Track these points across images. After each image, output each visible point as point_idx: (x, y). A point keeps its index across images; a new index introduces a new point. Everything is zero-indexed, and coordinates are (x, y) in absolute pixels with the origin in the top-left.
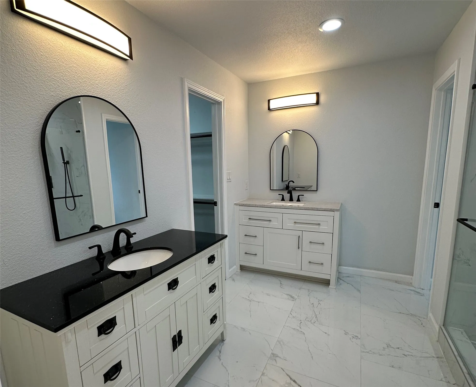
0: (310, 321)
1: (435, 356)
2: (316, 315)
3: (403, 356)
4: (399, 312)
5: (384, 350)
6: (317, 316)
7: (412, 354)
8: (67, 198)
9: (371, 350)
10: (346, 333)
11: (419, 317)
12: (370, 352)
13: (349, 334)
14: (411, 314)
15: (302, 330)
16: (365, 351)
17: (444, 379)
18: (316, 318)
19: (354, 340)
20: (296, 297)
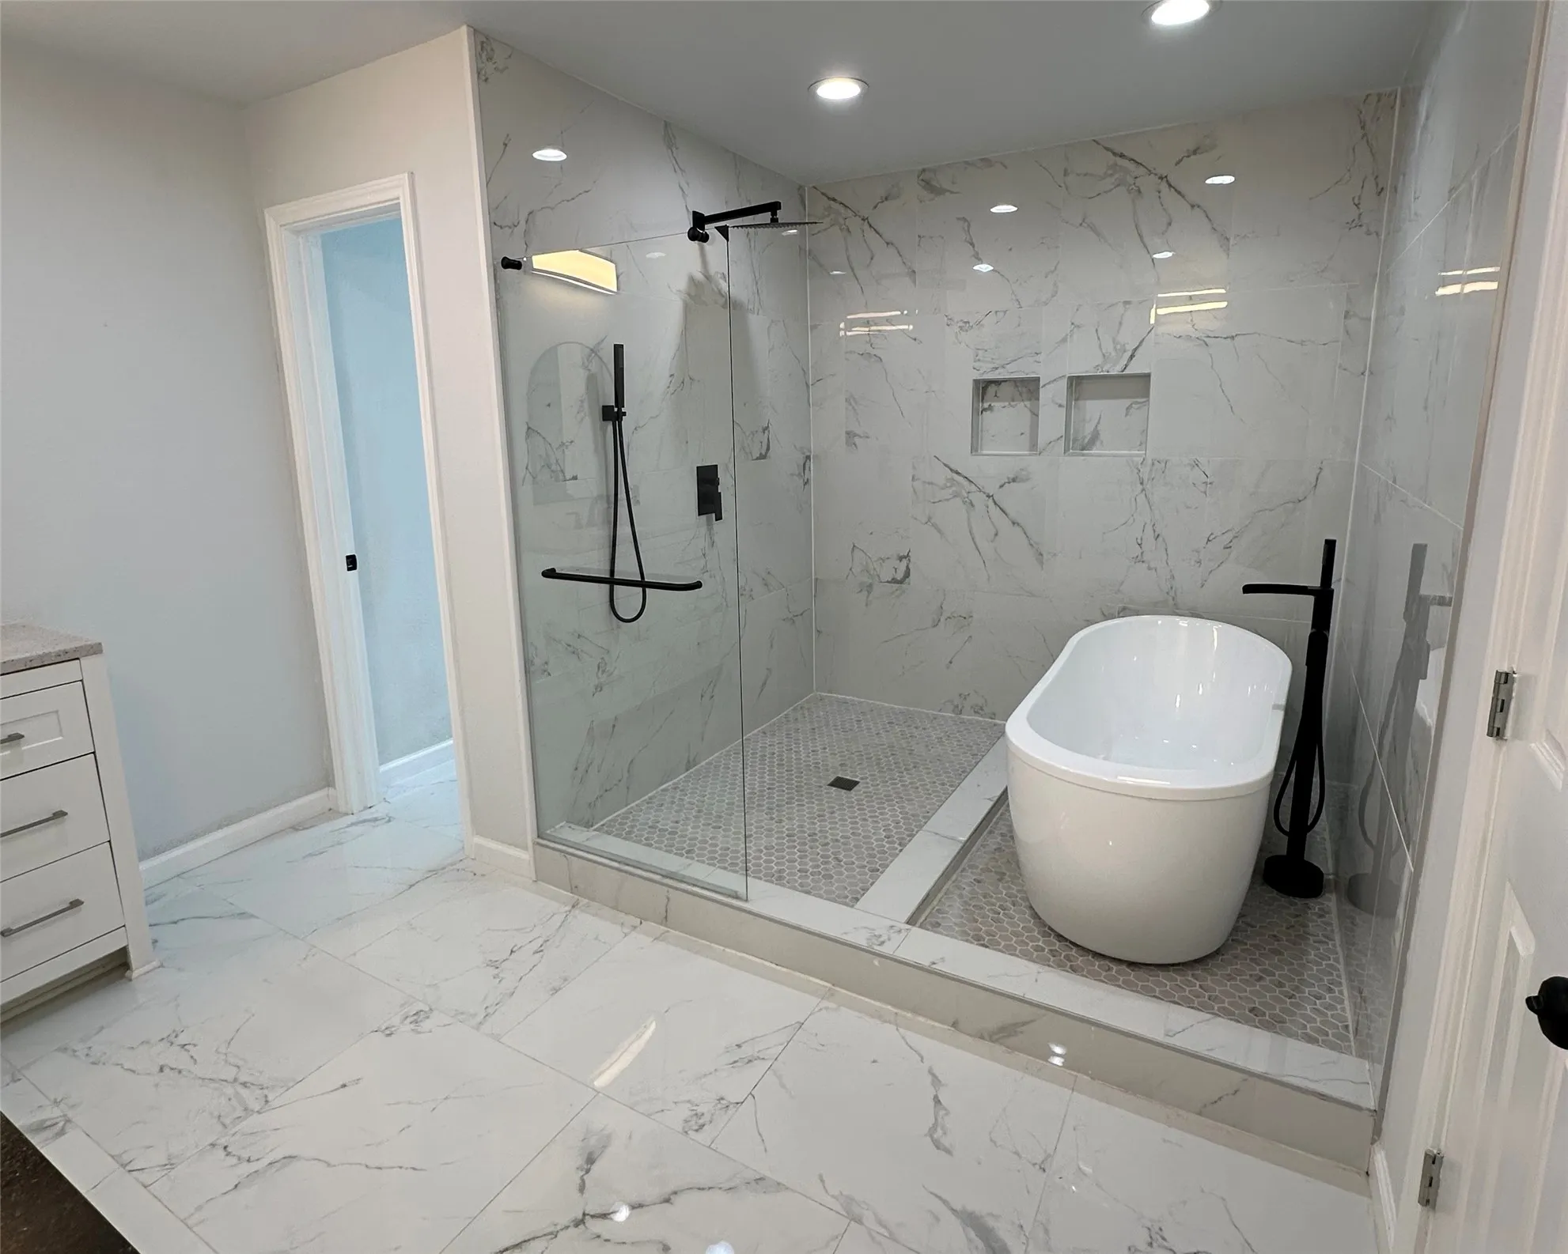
0: (242, 1114)
1: (567, 908)
2: (235, 1080)
3: (538, 955)
4: (405, 887)
5: (500, 981)
6: (243, 1079)
7: (540, 939)
8: (615, 586)
9: (485, 1006)
10: (388, 1032)
11: (452, 865)
12: (490, 1010)
13: (393, 1026)
14: (430, 871)
15: (266, 1161)
16: (480, 1018)
17: (626, 930)
18: (248, 1085)
19: (426, 1025)
20: (56, 1112)
